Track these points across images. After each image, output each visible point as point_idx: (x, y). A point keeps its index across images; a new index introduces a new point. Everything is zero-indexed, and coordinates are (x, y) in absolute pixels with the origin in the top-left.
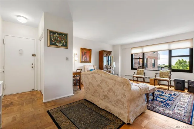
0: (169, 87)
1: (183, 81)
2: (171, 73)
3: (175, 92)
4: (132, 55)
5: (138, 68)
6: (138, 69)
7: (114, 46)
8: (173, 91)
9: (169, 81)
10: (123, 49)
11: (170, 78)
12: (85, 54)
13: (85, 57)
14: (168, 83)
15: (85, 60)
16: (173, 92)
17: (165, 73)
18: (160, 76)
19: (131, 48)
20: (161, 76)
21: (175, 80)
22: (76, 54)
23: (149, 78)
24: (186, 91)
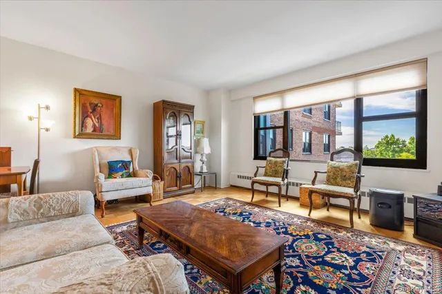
0: (355, 217)
1: (399, 199)
2: (359, 172)
3: (374, 242)
4: (257, 118)
5: (270, 156)
6: (268, 158)
7: (208, 92)
8: (366, 234)
9: (352, 198)
10: (233, 101)
11: (357, 188)
12: (94, 110)
13: (96, 121)
14: (352, 203)
15: (94, 131)
16: (367, 239)
17: (342, 170)
18: (328, 182)
19: (255, 98)
20: (332, 180)
21: (373, 195)
22: (47, 108)
23: (301, 184)
24: (409, 231)
